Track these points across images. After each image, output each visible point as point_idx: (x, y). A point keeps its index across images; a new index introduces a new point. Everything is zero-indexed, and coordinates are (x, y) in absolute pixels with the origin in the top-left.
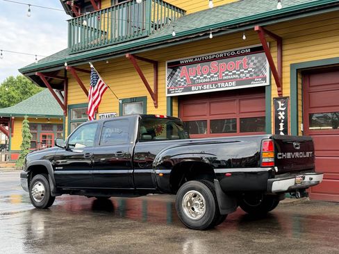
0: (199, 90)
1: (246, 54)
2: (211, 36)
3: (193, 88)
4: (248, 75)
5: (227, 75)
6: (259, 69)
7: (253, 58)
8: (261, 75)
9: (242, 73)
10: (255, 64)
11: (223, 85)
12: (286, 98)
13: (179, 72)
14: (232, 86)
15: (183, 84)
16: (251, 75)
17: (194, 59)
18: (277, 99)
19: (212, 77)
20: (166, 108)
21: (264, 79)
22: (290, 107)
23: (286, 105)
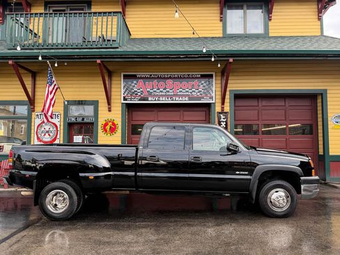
0: (155, 100)
1: (196, 78)
2: (213, 59)
3: (150, 99)
4: (198, 94)
5: (180, 91)
6: (207, 91)
7: (203, 82)
8: (209, 95)
9: (194, 91)
10: (204, 86)
11: (177, 99)
12: (226, 113)
13: (136, 84)
14: (186, 101)
15: (139, 94)
16: (201, 94)
17: (151, 75)
18: (220, 113)
19: (168, 92)
20: (121, 112)
21: (211, 98)
22: (229, 119)
23: (226, 118)
